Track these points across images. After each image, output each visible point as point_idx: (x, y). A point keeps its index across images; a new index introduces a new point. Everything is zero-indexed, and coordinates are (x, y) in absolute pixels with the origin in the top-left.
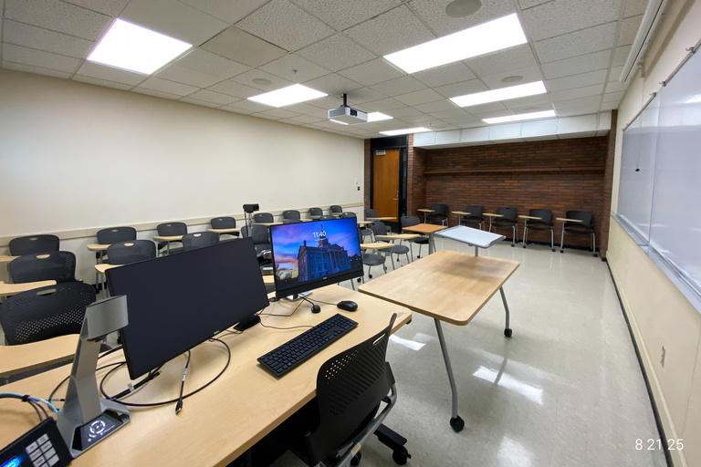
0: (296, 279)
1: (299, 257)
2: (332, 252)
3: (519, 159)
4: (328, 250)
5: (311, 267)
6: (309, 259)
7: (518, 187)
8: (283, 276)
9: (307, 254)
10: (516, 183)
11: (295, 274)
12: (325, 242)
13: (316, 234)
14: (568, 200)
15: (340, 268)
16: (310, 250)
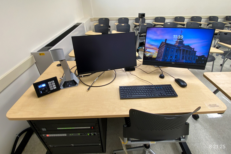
0: (155, 59)
1: (160, 48)
2: (184, 50)
4: (181, 48)
5: (166, 55)
6: (166, 50)
8: (148, 55)
9: (166, 47)
11: (155, 56)
12: (181, 42)
13: (175, 36)
15: (186, 60)
16: (168, 45)
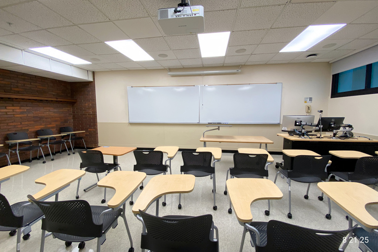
3: (17, 87)
7: (22, 113)
10: (17, 109)
14: (56, 121)
